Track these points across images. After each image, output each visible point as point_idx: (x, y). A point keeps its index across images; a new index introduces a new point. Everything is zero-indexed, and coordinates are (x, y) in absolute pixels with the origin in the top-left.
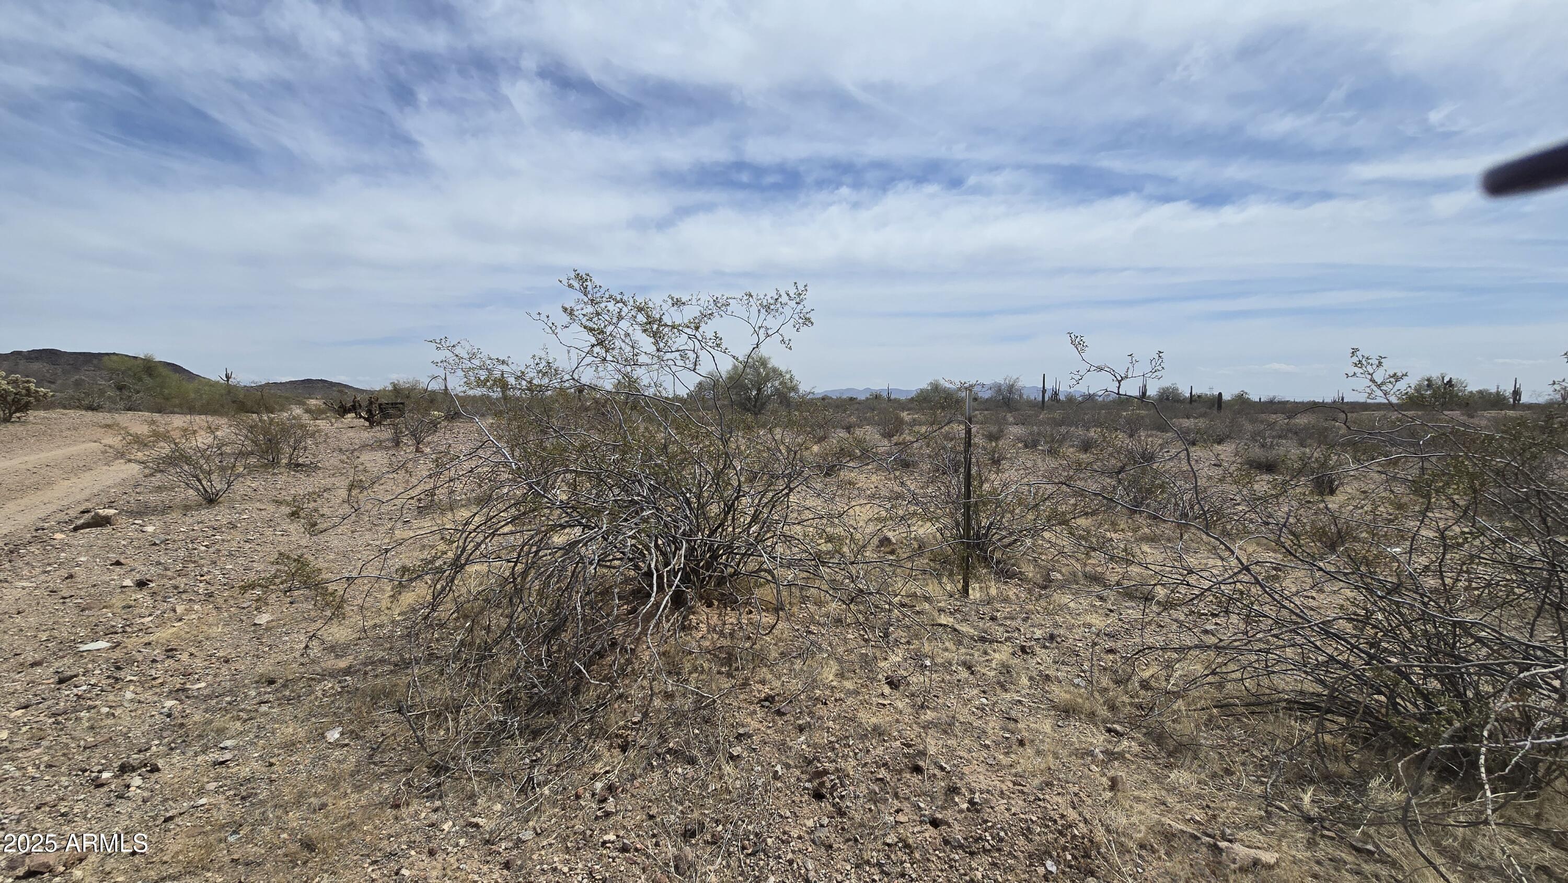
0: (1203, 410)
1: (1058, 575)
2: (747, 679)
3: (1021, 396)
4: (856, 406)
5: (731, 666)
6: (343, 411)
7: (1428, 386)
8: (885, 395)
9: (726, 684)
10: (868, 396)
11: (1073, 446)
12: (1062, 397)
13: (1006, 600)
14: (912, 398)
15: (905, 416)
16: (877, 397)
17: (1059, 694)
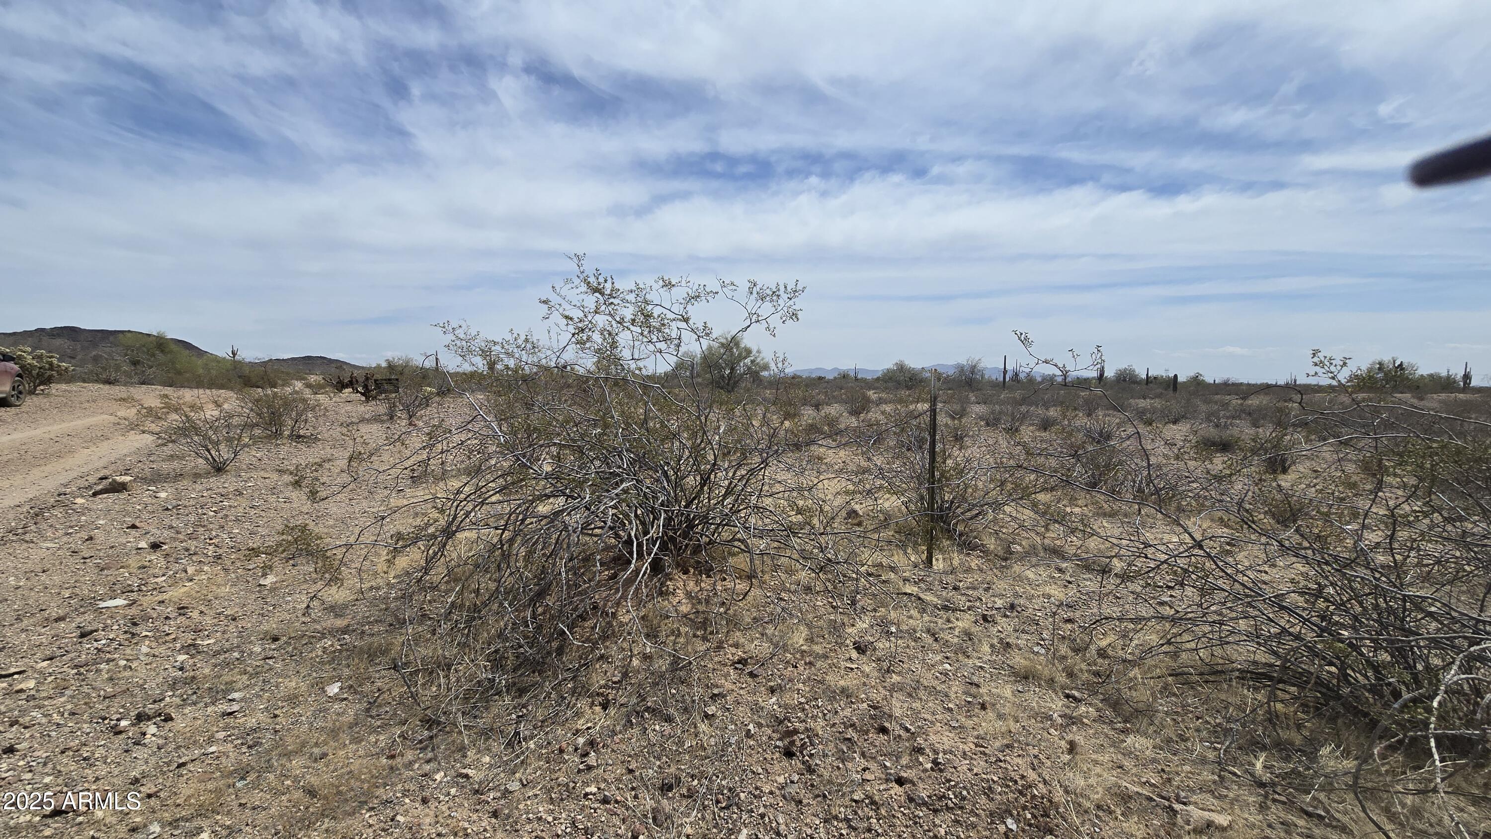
0: (1159, 391)
1: (1018, 547)
2: (721, 642)
3: (983, 376)
4: (825, 385)
5: (705, 630)
6: (341, 386)
7: (1379, 369)
8: (852, 374)
9: (701, 647)
10: (836, 375)
11: (1033, 425)
12: (1022, 376)
13: (969, 570)
14: (878, 379)
15: (871, 394)
16: (845, 376)
17: (1018, 660)
